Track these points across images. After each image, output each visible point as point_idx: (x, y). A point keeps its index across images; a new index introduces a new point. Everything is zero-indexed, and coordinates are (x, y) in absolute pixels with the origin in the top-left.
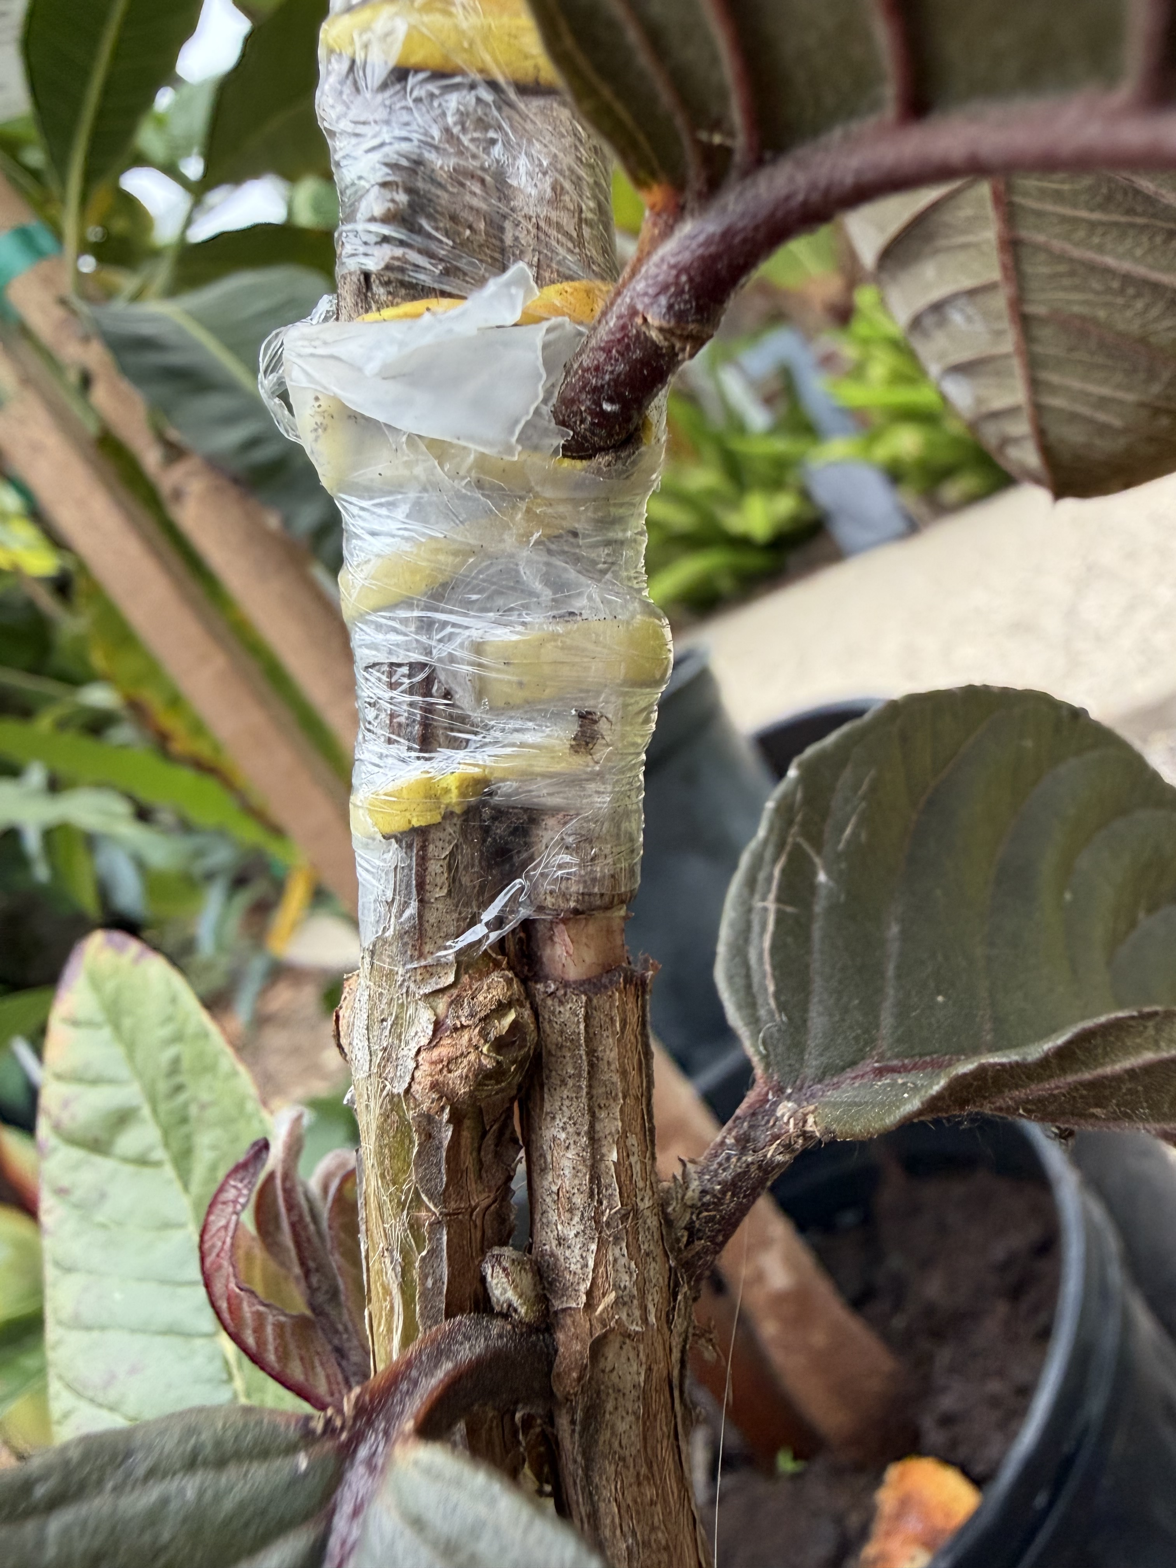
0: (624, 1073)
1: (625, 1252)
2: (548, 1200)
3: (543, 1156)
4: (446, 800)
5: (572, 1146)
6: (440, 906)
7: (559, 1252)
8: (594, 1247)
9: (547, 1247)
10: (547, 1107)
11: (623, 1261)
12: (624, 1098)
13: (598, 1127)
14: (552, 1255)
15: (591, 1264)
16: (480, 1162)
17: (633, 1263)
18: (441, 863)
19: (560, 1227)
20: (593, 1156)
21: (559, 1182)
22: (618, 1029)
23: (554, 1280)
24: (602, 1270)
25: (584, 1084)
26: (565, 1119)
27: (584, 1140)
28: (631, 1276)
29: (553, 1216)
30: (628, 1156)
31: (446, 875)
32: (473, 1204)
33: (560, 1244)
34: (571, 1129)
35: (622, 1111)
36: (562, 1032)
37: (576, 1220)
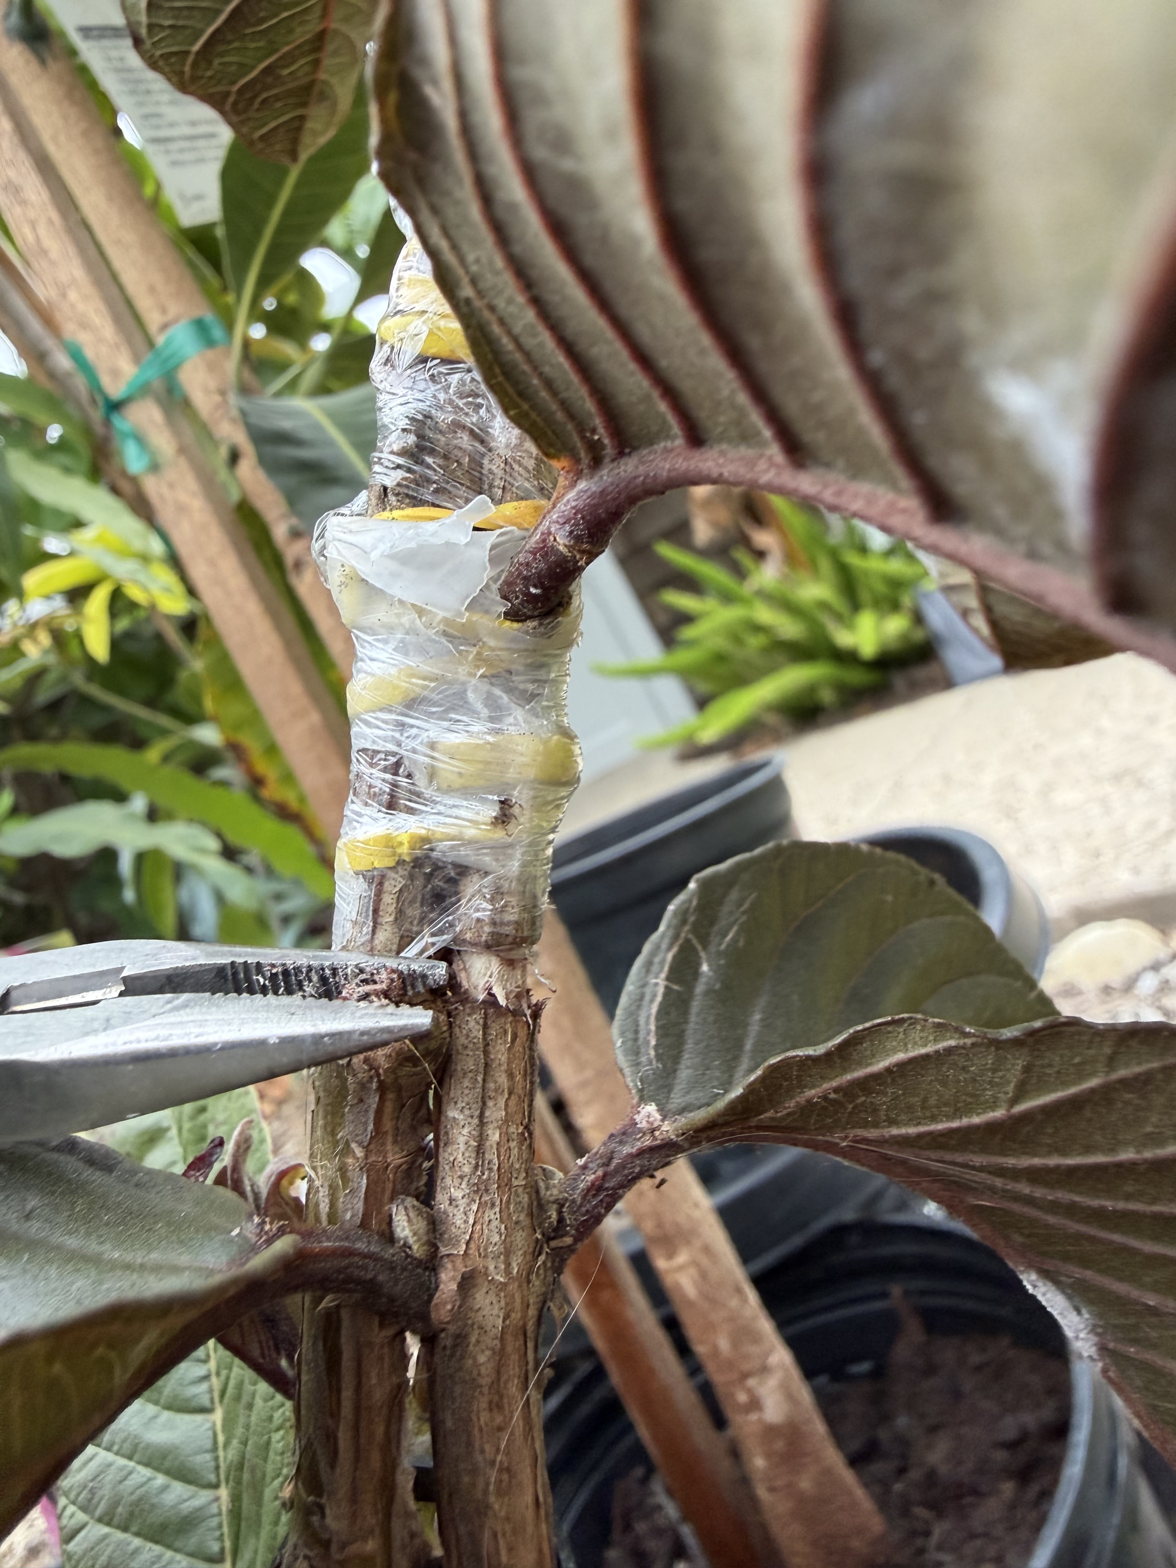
0: (511, 1075)
1: (498, 1216)
2: (447, 1168)
3: (447, 1133)
4: (399, 851)
5: (467, 1125)
6: (389, 928)
7: (450, 1210)
8: (475, 1207)
9: (442, 1206)
10: (452, 1095)
11: (495, 1223)
12: (510, 1094)
13: (487, 1114)
14: (445, 1212)
15: (471, 1221)
16: (397, 1129)
17: (503, 1227)
18: (392, 896)
19: (452, 1190)
20: (481, 1135)
21: (455, 1154)
22: (509, 1040)
23: (445, 1232)
24: (478, 1227)
25: (480, 1078)
26: (464, 1105)
27: (476, 1121)
28: (501, 1235)
29: (448, 1181)
30: (508, 1141)
31: (394, 905)
32: (389, 1160)
33: (450, 1204)
34: (467, 1112)
35: (506, 1105)
36: (468, 1036)
37: (464, 1186)
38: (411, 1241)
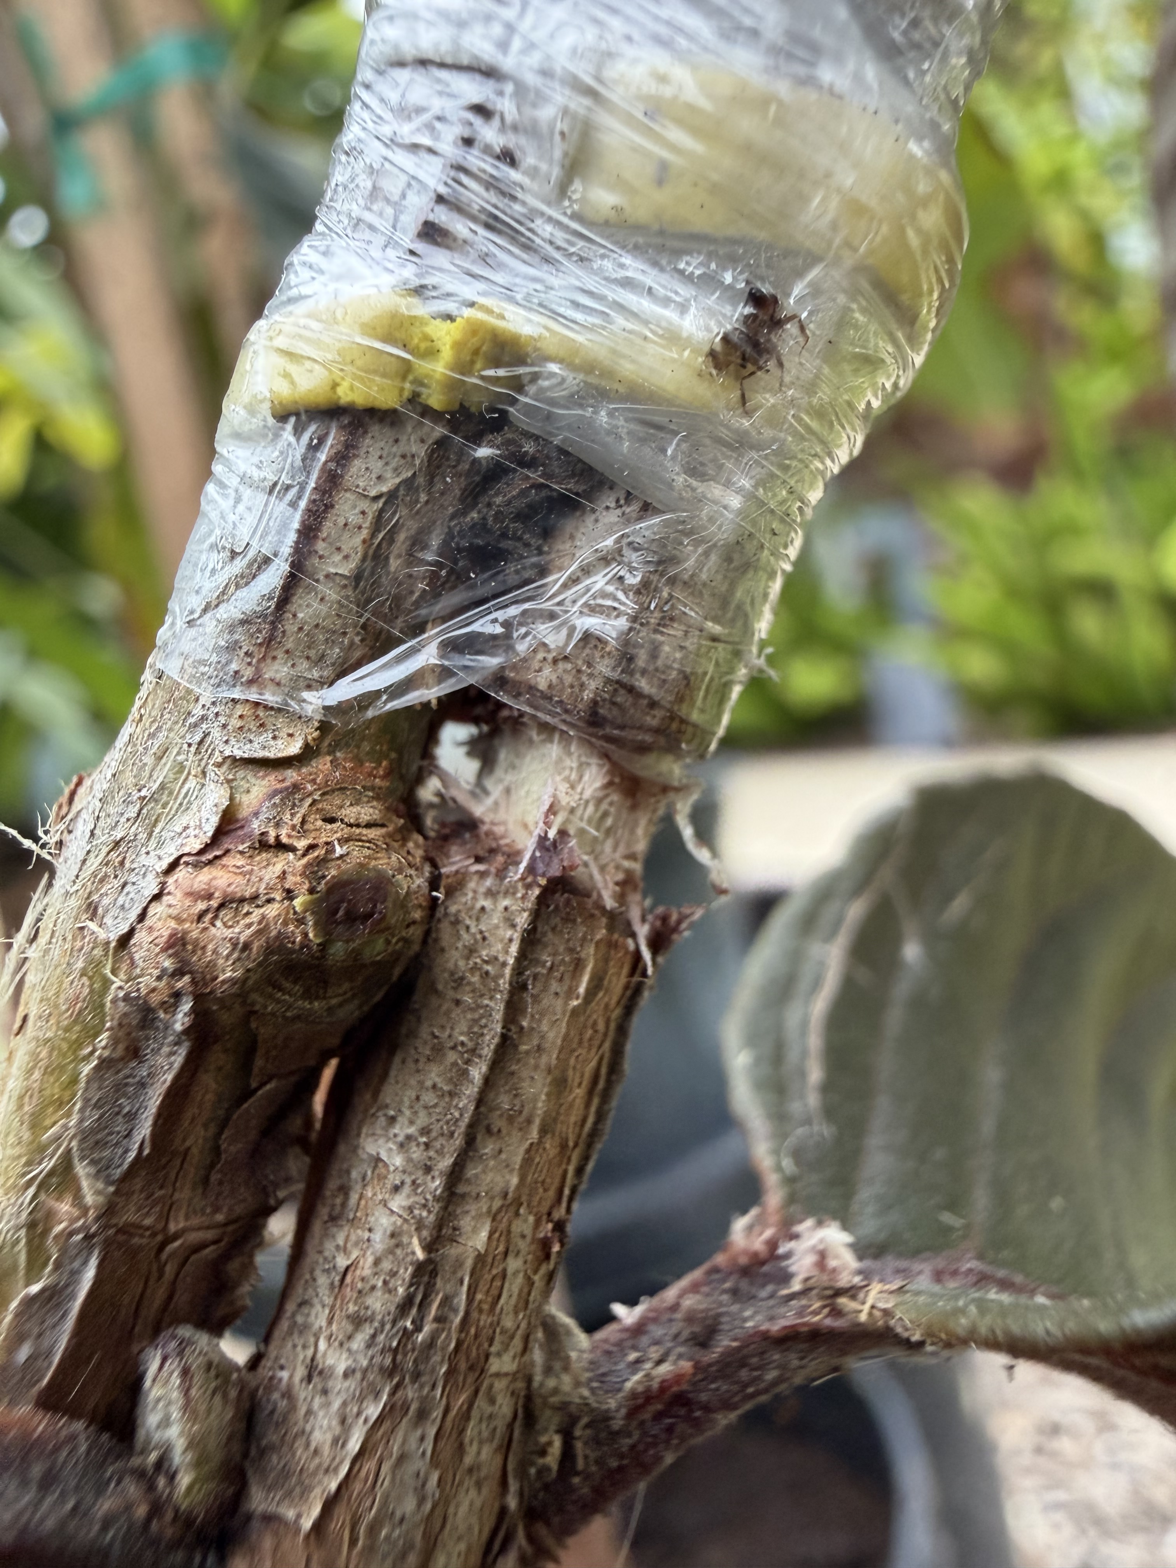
0: (560, 1084)
1: (429, 1445)
2: (323, 1280)
3: (344, 1190)
5: (407, 1189)
6: (332, 594)
7: (303, 1393)
8: (373, 1411)
9: (285, 1375)
10: (388, 1094)
11: (418, 1464)
12: (544, 1131)
13: (471, 1172)
14: (288, 1394)
15: (354, 1445)
16: (216, 1151)
17: (435, 1477)
18: (364, 505)
19: (322, 1345)
20: (440, 1225)
21: (355, 1254)
22: (582, 990)
23: (272, 1448)
24: (370, 1465)
25: (477, 1072)
26: (411, 1130)
27: (436, 1184)
28: (421, 1501)
29: (319, 1317)
30: (506, 1253)
31: (365, 533)
32: (173, 1228)
33: (309, 1378)
34: (417, 1153)
35: (527, 1161)
36: (471, 951)
37: (359, 1342)
38: (179, 1456)
